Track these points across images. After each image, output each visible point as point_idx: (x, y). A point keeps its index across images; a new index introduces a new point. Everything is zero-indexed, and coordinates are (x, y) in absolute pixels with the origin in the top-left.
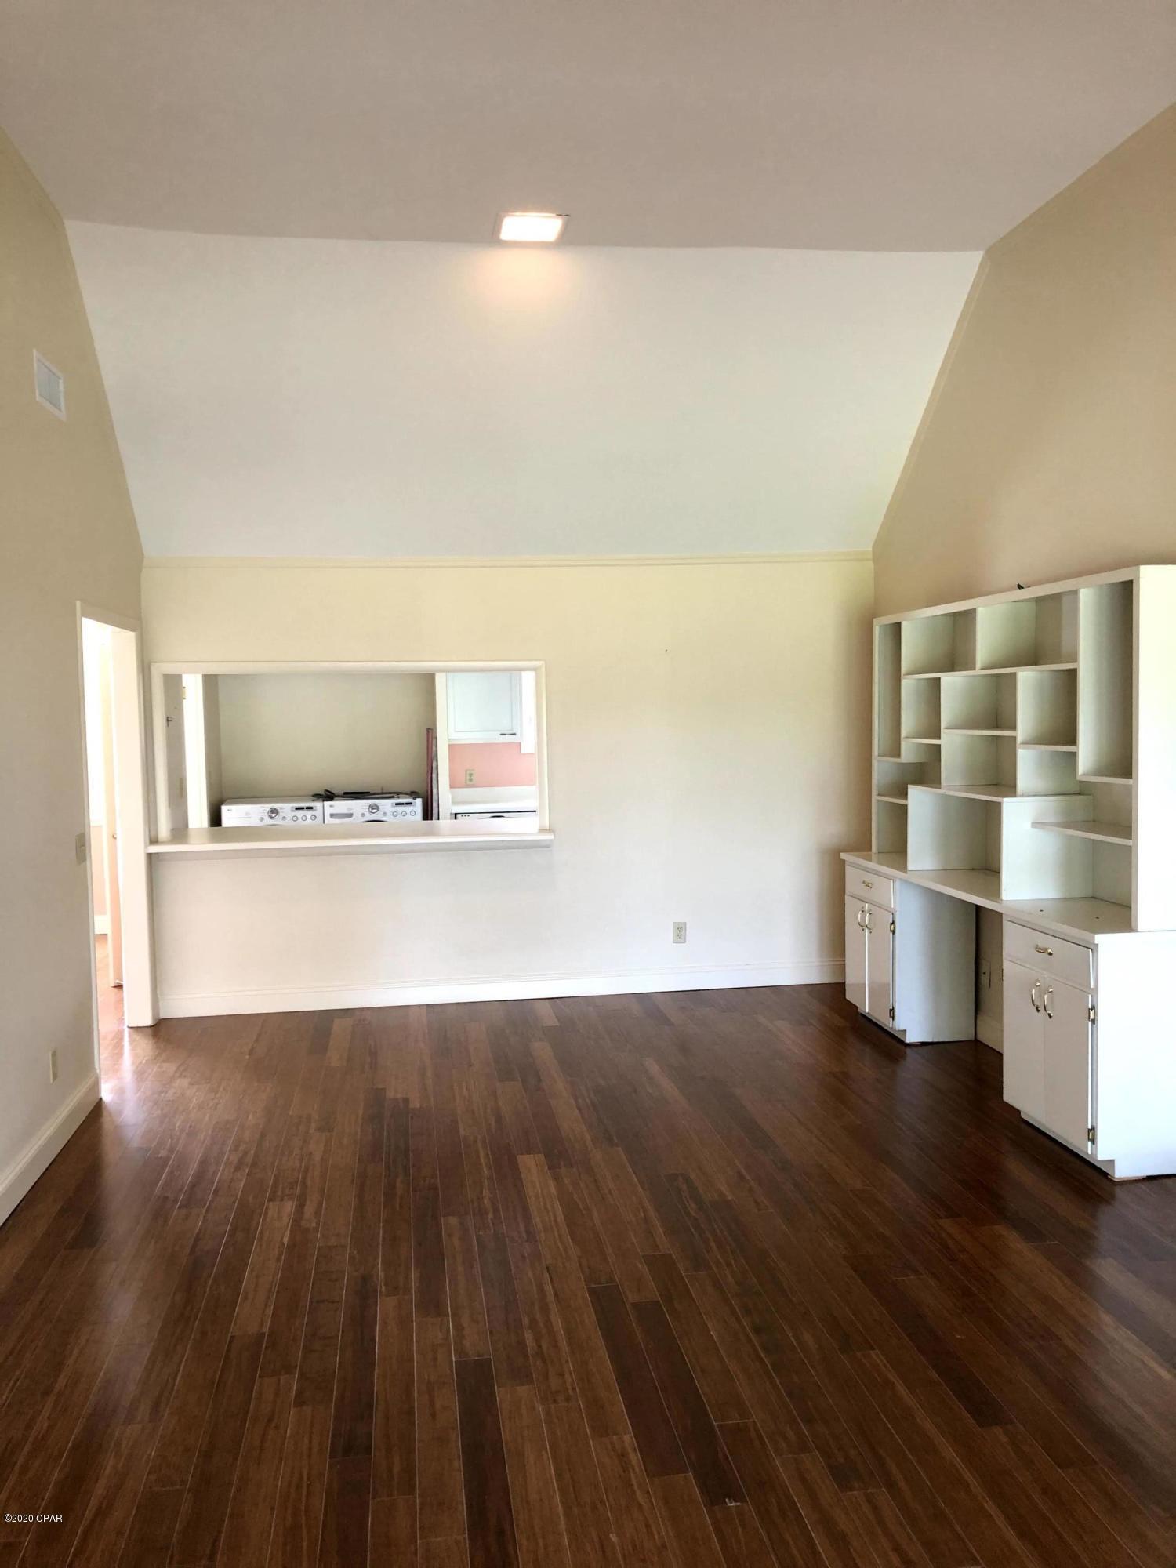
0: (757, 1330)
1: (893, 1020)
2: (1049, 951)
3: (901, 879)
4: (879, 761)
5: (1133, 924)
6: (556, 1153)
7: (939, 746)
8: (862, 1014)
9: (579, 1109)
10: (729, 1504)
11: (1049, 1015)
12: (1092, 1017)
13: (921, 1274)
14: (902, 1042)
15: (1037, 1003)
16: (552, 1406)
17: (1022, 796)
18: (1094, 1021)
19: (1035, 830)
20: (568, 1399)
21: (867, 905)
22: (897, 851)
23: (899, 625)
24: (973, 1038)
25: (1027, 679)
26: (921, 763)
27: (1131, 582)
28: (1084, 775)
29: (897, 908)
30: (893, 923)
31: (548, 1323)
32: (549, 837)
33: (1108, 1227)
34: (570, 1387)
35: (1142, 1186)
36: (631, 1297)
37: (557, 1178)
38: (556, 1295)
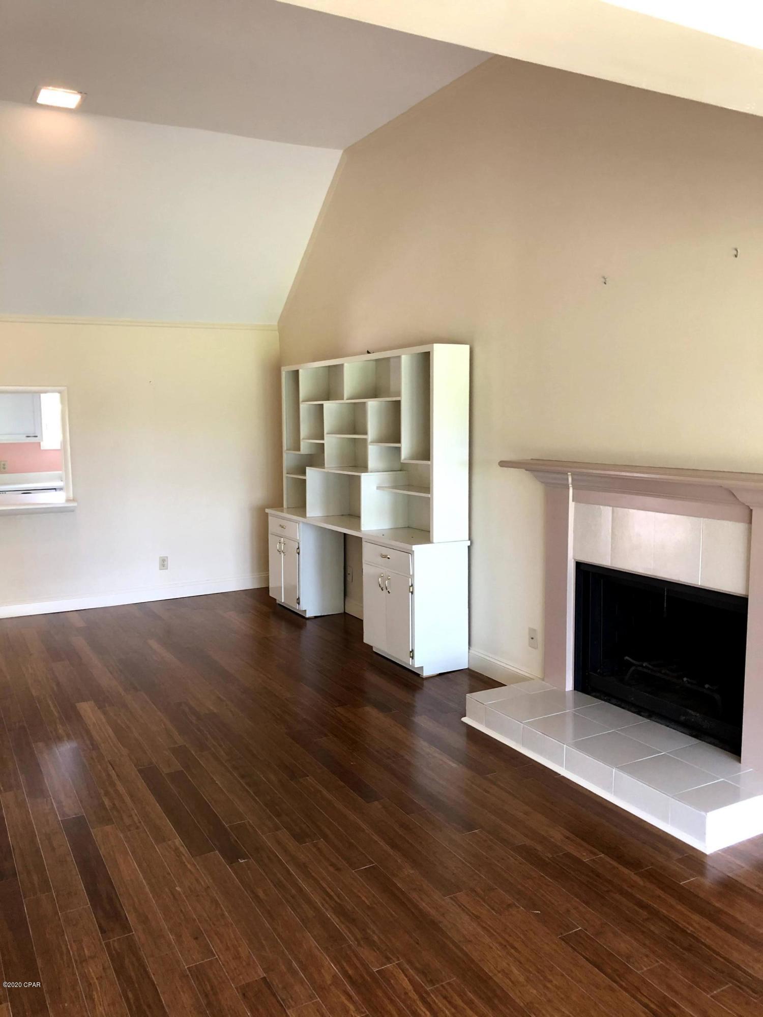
0: (243, 777)
1: (299, 604)
2: (388, 556)
3: (303, 522)
4: (287, 453)
5: (431, 539)
6: (102, 699)
7: (323, 444)
8: (279, 604)
9: (111, 673)
10: (241, 861)
11: (388, 591)
12: (411, 590)
13: (329, 736)
14: (304, 617)
15: (382, 586)
16: (129, 833)
17: (371, 472)
18: (412, 593)
19: (378, 490)
20: (137, 828)
21: (282, 539)
22: (301, 506)
23: (297, 372)
24: (343, 612)
25: (373, 406)
26: (311, 455)
27: (429, 352)
28: (405, 459)
29: (301, 539)
30: (298, 548)
31: (116, 791)
32: (75, 504)
33: (420, 701)
34: (137, 822)
35: (437, 678)
36: (165, 770)
37: (105, 713)
38: (118, 776)
